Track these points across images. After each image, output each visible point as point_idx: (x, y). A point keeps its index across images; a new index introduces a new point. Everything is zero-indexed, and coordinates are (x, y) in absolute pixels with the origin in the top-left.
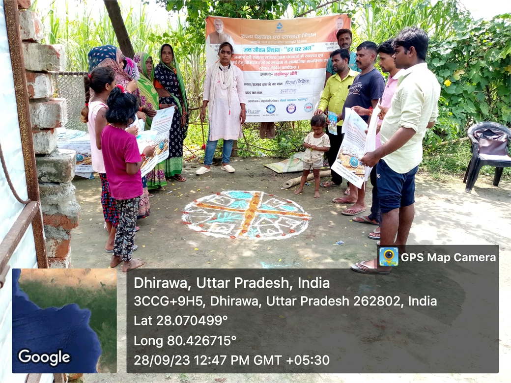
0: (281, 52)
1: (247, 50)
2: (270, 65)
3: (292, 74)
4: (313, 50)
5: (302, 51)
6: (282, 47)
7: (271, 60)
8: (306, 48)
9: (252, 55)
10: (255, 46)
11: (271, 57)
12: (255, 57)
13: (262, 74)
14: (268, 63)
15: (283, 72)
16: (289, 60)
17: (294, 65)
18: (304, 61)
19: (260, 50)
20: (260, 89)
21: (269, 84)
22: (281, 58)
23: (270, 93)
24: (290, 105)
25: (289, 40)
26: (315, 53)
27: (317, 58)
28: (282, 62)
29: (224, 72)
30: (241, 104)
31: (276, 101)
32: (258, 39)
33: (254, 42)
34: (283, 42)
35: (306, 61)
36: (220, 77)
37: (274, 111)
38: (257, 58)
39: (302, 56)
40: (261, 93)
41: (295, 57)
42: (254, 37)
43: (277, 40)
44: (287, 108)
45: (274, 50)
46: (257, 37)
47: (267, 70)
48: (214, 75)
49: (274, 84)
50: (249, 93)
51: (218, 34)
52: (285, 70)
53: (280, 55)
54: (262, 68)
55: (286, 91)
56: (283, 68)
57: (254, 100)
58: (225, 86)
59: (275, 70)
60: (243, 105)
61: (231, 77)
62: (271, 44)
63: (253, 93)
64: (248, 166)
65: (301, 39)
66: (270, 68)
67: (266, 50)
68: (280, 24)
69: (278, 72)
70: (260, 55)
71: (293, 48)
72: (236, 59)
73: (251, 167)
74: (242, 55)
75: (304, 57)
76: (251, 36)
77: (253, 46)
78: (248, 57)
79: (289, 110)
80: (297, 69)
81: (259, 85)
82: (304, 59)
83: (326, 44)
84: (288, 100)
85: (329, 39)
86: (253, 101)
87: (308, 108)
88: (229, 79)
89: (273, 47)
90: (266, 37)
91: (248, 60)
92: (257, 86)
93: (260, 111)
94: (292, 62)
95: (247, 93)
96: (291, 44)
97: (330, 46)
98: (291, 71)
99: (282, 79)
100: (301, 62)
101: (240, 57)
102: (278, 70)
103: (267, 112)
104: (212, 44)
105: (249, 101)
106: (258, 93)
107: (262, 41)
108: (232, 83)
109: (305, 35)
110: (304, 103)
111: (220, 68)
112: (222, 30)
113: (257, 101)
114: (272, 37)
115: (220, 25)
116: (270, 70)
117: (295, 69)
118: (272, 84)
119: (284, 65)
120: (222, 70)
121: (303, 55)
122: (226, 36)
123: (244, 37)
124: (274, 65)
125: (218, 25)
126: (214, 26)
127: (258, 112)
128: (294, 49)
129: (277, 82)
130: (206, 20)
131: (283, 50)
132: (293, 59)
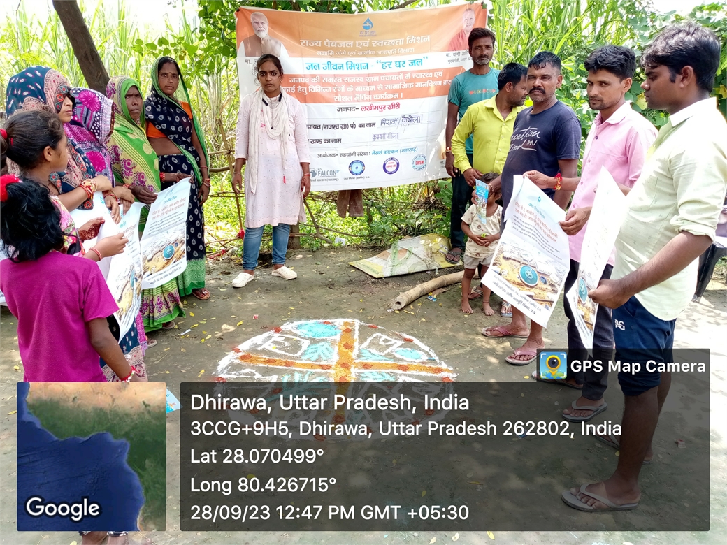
0: (371, 71)
1: (311, 66)
2: (354, 94)
3: (392, 107)
4: (426, 65)
5: (407, 68)
6: (372, 61)
7: (355, 84)
8: (413, 63)
9: (321, 76)
10: (325, 60)
11: (354, 79)
12: (326, 79)
13: (340, 109)
14: (350, 89)
15: (375, 104)
16: (384, 83)
17: (394, 91)
18: (411, 85)
19: (335, 67)
20: (337, 134)
21: (353, 126)
22: (371, 79)
23: (354, 140)
24: (388, 160)
25: (384, 48)
26: (429, 71)
27: (433, 79)
28: (373, 88)
29: (271, 107)
30: (301, 164)
31: (366, 154)
32: (331, 48)
33: (323, 53)
34: (375, 51)
35: (415, 85)
36: (266, 116)
37: (363, 171)
38: (331, 80)
39: (408, 76)
40: (340, 140)
41: (395, 78)
42: (323, 43)
43: (364, 49)
44: (384, 165)
45: (359, 66)
46: (328, 43)
47: (348, 102)
48: (255, 114)
49: (361, 126)
50: (319, 141)
51: (259, 40)
52: (380, 100)
53: (369, 75)
54: (339, 97)
55: (381, 136)
56: (377, 97)
57: (328, 152)
58: (275, 133)
59: (363, 100)
60: (305, 165)
61: (284, 117)
62: (353, 56)
63: (326, 141)
64: (321, 266)
65: (405, 46)
66: (354, 97)
67: (345, 66)
68: (368, 20)
69: (367, 104)
70: (335, 76)
71: (391, 63)
72: (293, 84)
73: (327, 267)
74: (305, 76)
75: (412, 77)
76: (318, 43)
77: (322, 60)
78: (314, 79)
79: (387, 169)
80: (400, 98)
81: (335, 127)
82: (411, 80)
83: (448, 55)
84: (385, 152)
85: (454, 46)
86: (325, 155)
87: (418, 163)
88: (281, 121)
89: (356, 60)
90: (344, 43)
91: (314, 84)
92: (332, 130)
93: (338, 171)
94: (390, 87)
95: (314, 141)
96: (387, 55)
97: (454, 58)
98: (390, 103)
99: (375, 116)
100: (406, 86)
101: (300, 80)
102: (367, 101)
103: (351, 172)
104: (248, 58)
105: (320, 156)
106: (334, 141)
107: (337, 51)
108: (287, 128)
109: (411, 39)
110: (412, 155)
111: (263, 100)
112: (267, 31)
113: (333, 155)
114: (354, 44)
115: (262, 23)
116: (354, 101)
117: (396, 99)
118: (357, 126)
119: (376, 92)
120: (267, 104)
121: (409, 74)
122: (273, 42)
123: (305, 44)
124: (359, 93)
125: (258, 23)
126: (251, 25)
127: (335, 173)
128: (393, 64)
129: (366, 122)
130: (237, 15)
131: (374, 65)
132: (393, 82)
